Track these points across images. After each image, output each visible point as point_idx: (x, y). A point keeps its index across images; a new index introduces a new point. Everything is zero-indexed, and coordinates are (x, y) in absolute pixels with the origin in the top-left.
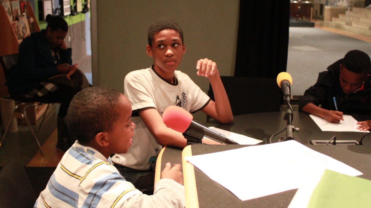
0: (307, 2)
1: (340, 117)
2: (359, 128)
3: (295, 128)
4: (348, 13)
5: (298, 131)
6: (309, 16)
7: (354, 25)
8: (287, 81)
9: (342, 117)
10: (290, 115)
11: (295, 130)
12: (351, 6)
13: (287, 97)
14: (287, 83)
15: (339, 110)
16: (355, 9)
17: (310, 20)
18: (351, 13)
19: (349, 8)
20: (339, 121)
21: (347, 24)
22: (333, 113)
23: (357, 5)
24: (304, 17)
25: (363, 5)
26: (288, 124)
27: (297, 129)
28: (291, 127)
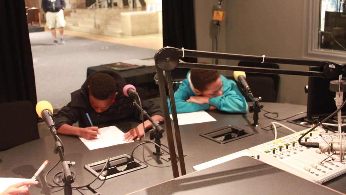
0: (33, 8)
1: (96, 132)
2: (124, 139)
3: (71, 162)
4: (72, 14)
5: (74, 166)
6: (38, 21)
7: (80, 25)
8: (47, 111)
9: (98, 132)
10: (60, 148)
11: (71, 165)
12: (74, 8)
13: (53, 129)
14: (48, 112)
15: (94, 125)
16: (78, 11)
17: (39, 25)
18: (76, 15)
19: (73, 10)
20: (96, 136)
21: (74, 25)
22: (89, 129)
23: (79, 6)
24: (33, 23)
25: (85, 6)
26: (62, 160)
27: (73, 163)
28: (66, 163)
